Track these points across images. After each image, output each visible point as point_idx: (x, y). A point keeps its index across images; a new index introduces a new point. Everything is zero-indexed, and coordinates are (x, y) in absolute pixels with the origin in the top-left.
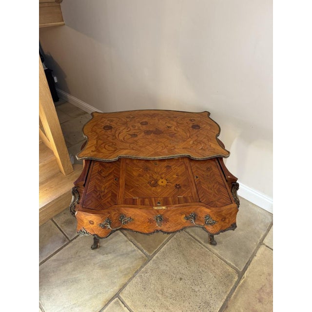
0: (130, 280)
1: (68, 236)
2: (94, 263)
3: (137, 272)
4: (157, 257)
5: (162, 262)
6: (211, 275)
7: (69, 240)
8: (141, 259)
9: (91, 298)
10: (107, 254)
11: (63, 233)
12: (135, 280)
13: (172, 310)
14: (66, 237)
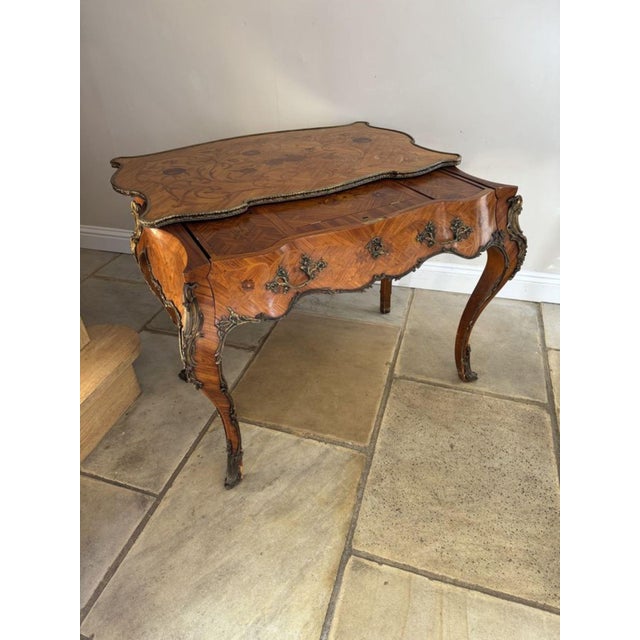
0: (356, 510)
1: (145, 489)
2: (250, 515)
3: (360, 488)
4: (383, 443)
5: (398, 447)
6: (504, 430)
7: (154, 495)
8: (353, 461)
9: (291, 588)
10: (270, 484)
11: (129, 488)
12: (366, 506)
13: (479, 521)
14: (143, 492)
